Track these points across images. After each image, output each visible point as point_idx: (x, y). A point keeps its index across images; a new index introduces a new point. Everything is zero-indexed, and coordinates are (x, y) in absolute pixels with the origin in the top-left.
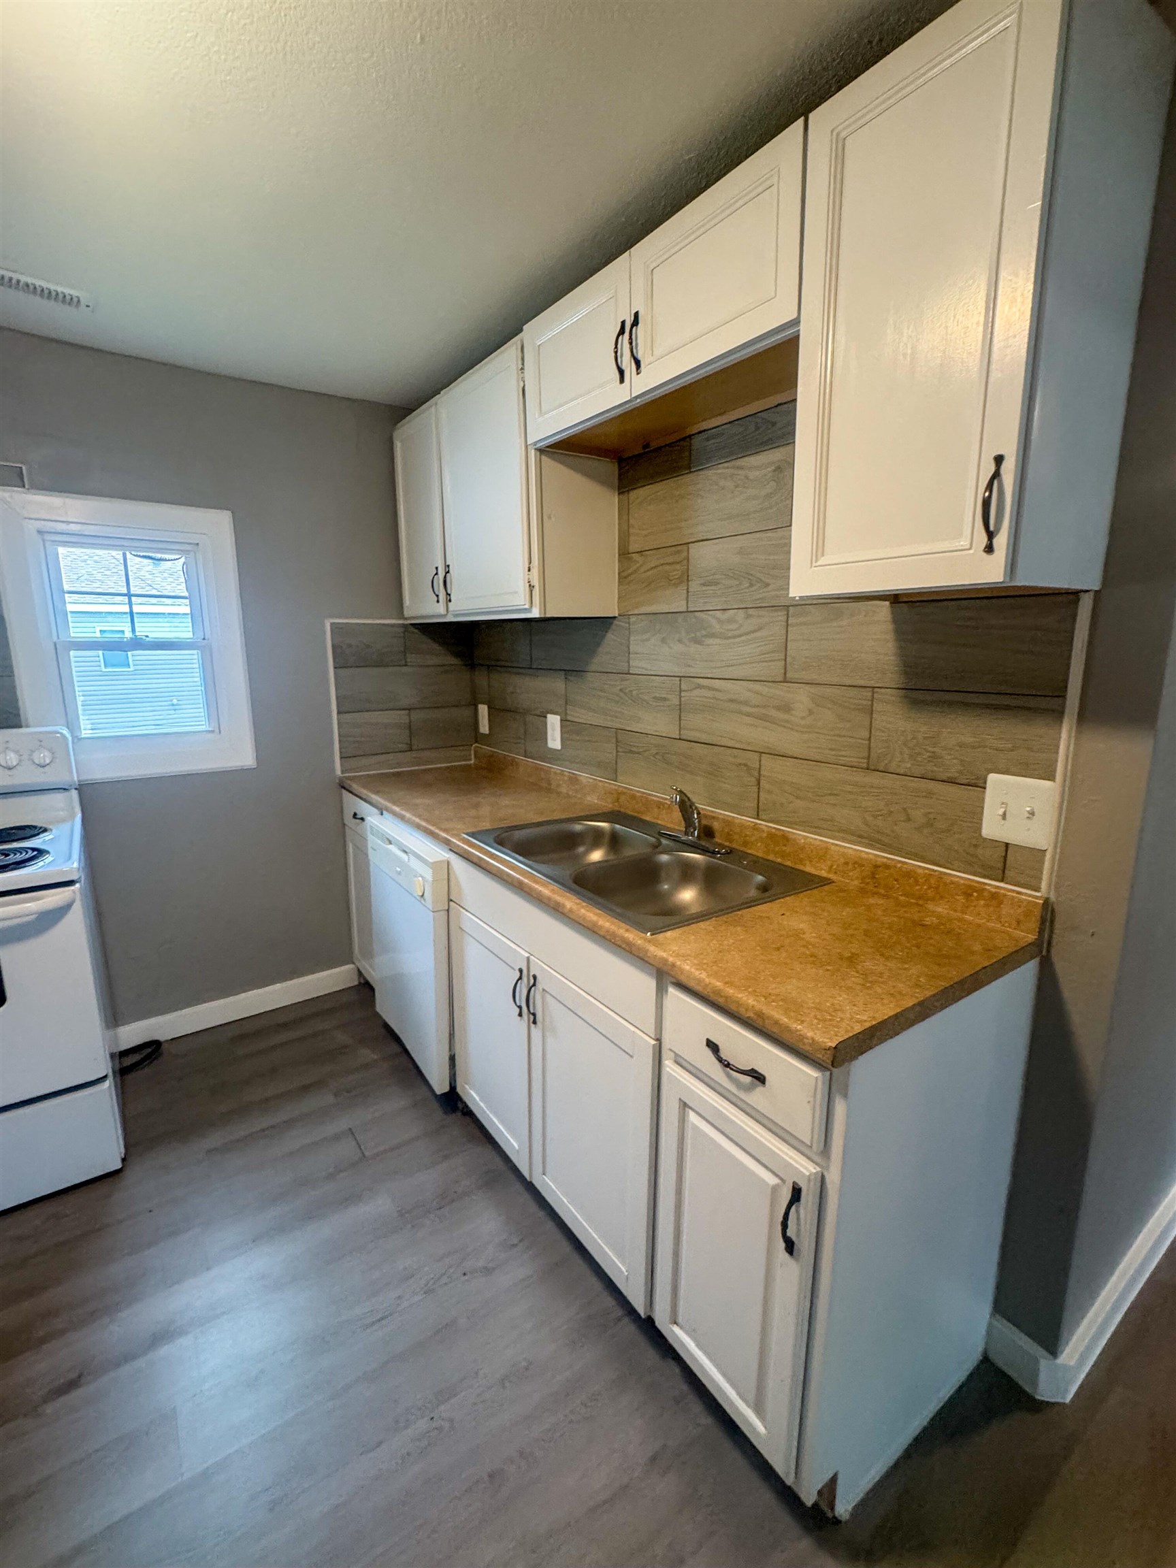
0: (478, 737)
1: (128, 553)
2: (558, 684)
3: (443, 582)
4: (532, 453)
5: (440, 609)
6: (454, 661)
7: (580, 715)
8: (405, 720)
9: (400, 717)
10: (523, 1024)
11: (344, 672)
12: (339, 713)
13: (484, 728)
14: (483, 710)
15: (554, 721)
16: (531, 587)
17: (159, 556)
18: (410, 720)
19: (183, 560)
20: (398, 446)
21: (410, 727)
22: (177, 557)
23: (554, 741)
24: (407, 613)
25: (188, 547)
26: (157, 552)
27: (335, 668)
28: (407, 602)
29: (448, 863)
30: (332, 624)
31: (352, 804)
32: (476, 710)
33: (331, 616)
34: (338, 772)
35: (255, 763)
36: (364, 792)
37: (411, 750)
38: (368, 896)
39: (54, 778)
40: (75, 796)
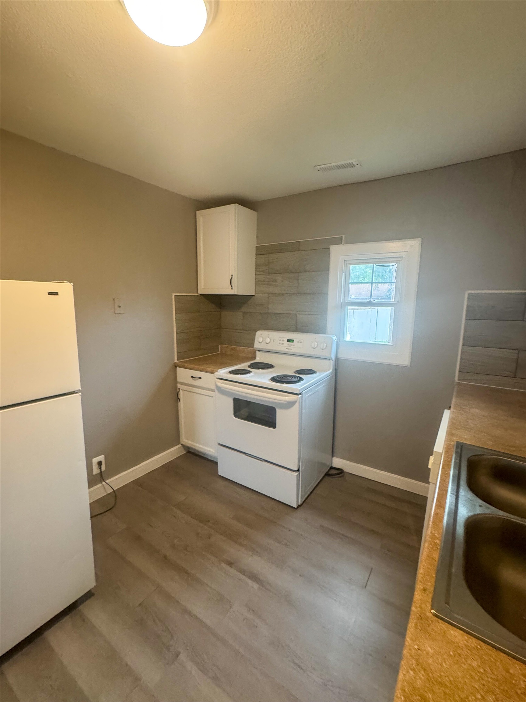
1: (375, 265)
8: (515, 356)
9: (511, 354)
12: (463, 345)
17: (387, 264)
18: (518, 357)
19: (396, 265)
21: (517, 361)
22: (395, 264)
25: (399, 259)
26: (389, 263)
27: (466, 319)
30: (469, 294)
34: (456, 379)
35: (410, 364)
37: (515, 377)
39: (325, 354)
40: (332, 363)
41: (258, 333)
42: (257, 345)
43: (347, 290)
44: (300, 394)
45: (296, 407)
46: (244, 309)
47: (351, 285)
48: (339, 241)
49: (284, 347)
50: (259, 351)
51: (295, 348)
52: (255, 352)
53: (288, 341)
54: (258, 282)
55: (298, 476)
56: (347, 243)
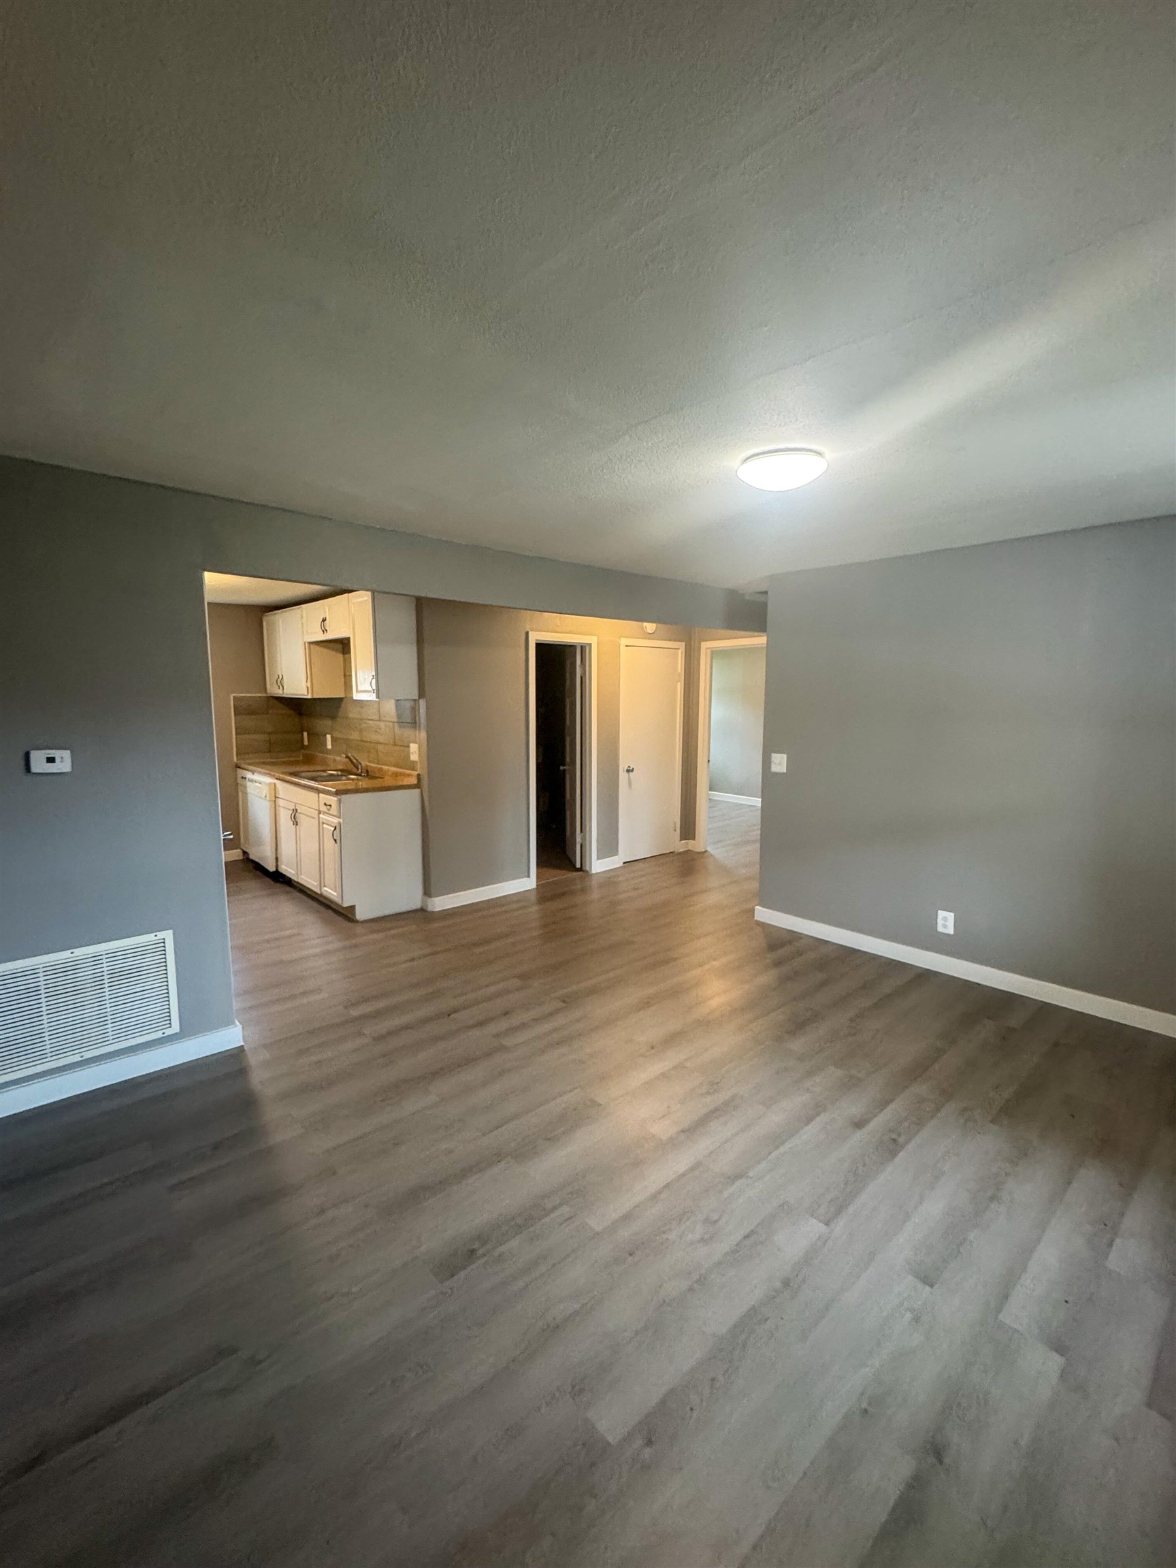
0: (303, 747)
2: (329, 722)
3: (280, 682)
4: (307, 644)
5: (281, 692)
6: (292, 712)
7: (337, 735)
8: (268, 738)
9: (265, 737)
10: (294, 827)
11: (239, 717)
12: (236, 734)
13: (306, 743)
14: (305, 734)
15: (329, 737)
16: (308, 688)
18: (270, 738)
20: (264, 624)
21: (270, 741)
23: (329, 746)
24: (268, 691)
27: (235, 716)
28: (268, 686)
29: (275, 784)
30: (234, 697)
31: (241, 772)
32: (303, 735)
33: (233, 692)
34: (237, 764)
36: (246, 767)
38: (247, 804)
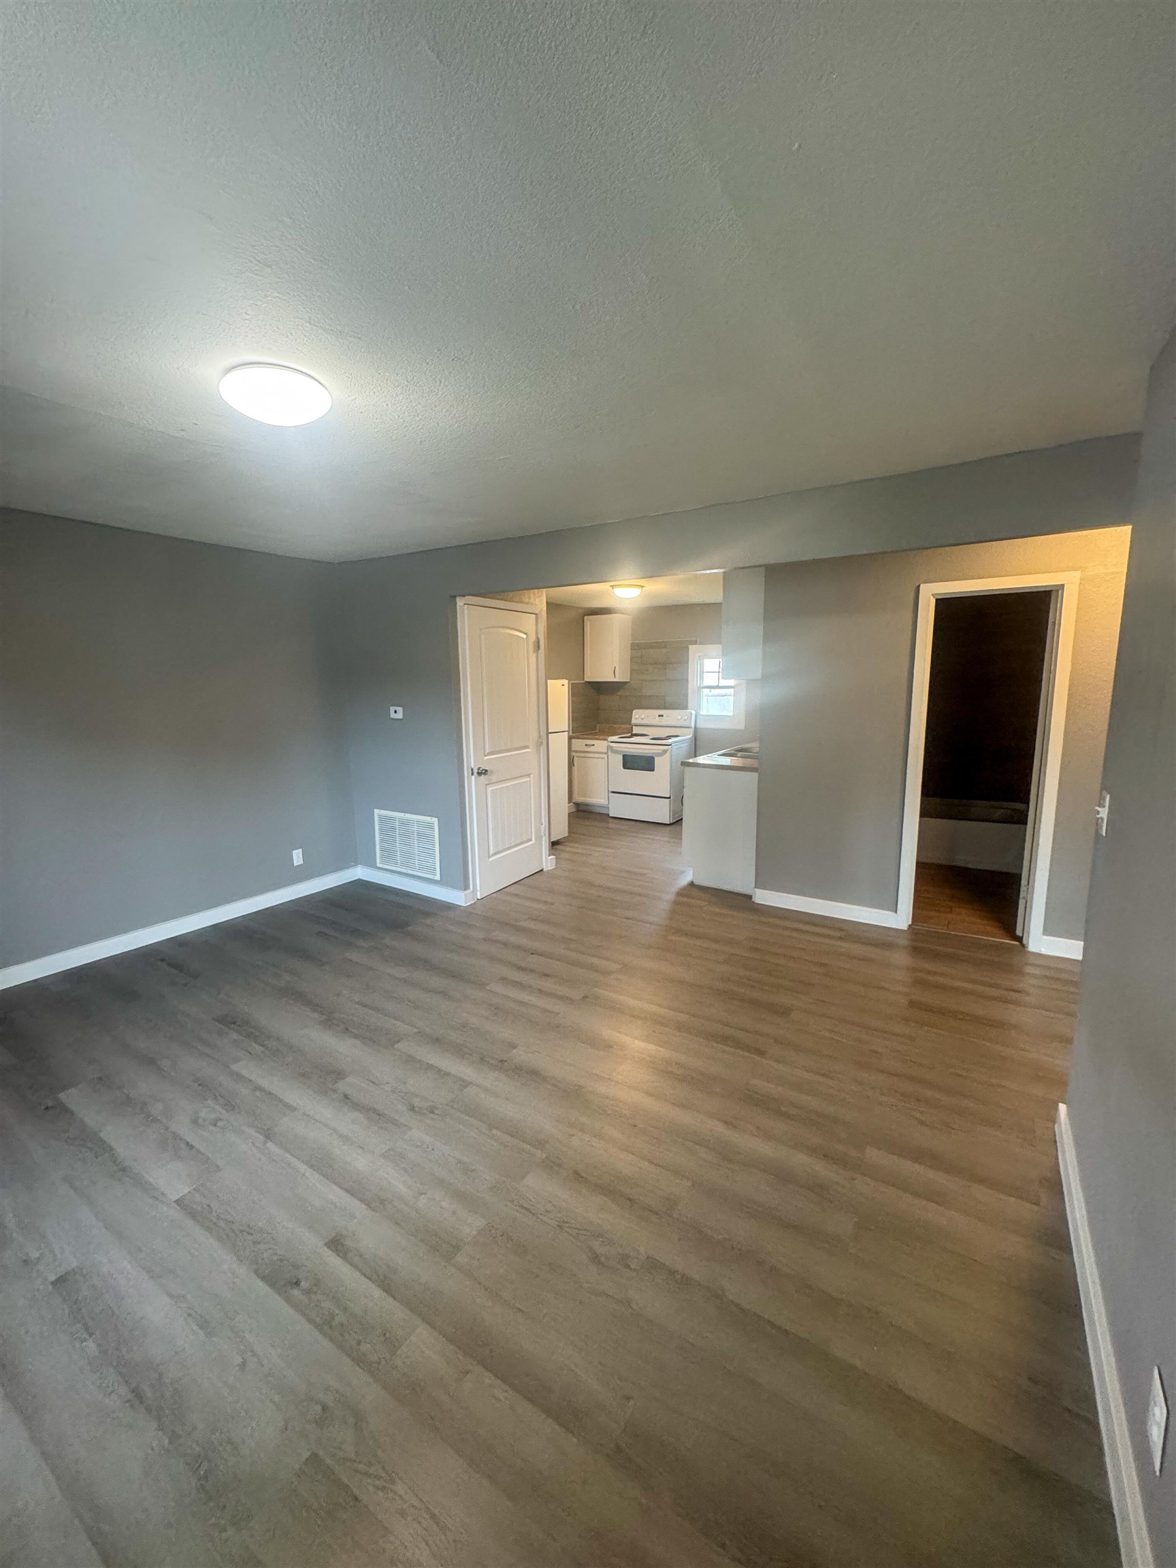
39: (686, 724)
40: (692, 730)
41: (634, 711)
42: (634, 721)
43: (702, 678)
44: (670, 745)
45: (668, 754)
46: (620, 693)
47: (705, 674)
48: (695, 643)
49: (657, 721)
50: (635, 726)
51: (664, 721)
52: (632, 728)
53: (659, 716)
54: (632, 671)
55: (670, 801)
56: (701, 644)
